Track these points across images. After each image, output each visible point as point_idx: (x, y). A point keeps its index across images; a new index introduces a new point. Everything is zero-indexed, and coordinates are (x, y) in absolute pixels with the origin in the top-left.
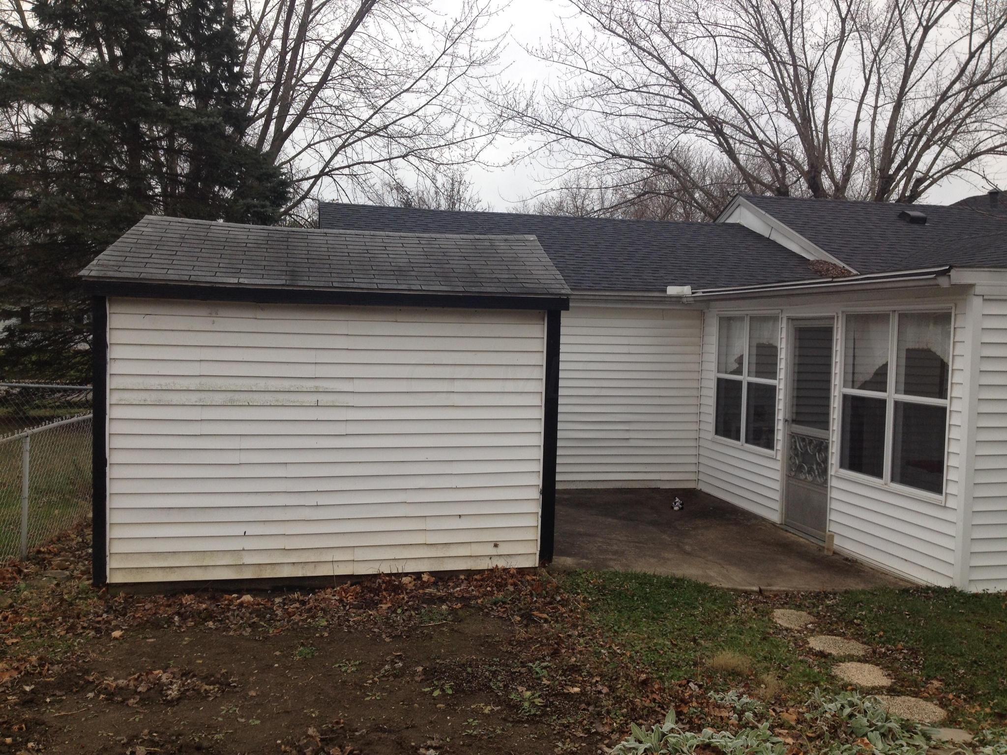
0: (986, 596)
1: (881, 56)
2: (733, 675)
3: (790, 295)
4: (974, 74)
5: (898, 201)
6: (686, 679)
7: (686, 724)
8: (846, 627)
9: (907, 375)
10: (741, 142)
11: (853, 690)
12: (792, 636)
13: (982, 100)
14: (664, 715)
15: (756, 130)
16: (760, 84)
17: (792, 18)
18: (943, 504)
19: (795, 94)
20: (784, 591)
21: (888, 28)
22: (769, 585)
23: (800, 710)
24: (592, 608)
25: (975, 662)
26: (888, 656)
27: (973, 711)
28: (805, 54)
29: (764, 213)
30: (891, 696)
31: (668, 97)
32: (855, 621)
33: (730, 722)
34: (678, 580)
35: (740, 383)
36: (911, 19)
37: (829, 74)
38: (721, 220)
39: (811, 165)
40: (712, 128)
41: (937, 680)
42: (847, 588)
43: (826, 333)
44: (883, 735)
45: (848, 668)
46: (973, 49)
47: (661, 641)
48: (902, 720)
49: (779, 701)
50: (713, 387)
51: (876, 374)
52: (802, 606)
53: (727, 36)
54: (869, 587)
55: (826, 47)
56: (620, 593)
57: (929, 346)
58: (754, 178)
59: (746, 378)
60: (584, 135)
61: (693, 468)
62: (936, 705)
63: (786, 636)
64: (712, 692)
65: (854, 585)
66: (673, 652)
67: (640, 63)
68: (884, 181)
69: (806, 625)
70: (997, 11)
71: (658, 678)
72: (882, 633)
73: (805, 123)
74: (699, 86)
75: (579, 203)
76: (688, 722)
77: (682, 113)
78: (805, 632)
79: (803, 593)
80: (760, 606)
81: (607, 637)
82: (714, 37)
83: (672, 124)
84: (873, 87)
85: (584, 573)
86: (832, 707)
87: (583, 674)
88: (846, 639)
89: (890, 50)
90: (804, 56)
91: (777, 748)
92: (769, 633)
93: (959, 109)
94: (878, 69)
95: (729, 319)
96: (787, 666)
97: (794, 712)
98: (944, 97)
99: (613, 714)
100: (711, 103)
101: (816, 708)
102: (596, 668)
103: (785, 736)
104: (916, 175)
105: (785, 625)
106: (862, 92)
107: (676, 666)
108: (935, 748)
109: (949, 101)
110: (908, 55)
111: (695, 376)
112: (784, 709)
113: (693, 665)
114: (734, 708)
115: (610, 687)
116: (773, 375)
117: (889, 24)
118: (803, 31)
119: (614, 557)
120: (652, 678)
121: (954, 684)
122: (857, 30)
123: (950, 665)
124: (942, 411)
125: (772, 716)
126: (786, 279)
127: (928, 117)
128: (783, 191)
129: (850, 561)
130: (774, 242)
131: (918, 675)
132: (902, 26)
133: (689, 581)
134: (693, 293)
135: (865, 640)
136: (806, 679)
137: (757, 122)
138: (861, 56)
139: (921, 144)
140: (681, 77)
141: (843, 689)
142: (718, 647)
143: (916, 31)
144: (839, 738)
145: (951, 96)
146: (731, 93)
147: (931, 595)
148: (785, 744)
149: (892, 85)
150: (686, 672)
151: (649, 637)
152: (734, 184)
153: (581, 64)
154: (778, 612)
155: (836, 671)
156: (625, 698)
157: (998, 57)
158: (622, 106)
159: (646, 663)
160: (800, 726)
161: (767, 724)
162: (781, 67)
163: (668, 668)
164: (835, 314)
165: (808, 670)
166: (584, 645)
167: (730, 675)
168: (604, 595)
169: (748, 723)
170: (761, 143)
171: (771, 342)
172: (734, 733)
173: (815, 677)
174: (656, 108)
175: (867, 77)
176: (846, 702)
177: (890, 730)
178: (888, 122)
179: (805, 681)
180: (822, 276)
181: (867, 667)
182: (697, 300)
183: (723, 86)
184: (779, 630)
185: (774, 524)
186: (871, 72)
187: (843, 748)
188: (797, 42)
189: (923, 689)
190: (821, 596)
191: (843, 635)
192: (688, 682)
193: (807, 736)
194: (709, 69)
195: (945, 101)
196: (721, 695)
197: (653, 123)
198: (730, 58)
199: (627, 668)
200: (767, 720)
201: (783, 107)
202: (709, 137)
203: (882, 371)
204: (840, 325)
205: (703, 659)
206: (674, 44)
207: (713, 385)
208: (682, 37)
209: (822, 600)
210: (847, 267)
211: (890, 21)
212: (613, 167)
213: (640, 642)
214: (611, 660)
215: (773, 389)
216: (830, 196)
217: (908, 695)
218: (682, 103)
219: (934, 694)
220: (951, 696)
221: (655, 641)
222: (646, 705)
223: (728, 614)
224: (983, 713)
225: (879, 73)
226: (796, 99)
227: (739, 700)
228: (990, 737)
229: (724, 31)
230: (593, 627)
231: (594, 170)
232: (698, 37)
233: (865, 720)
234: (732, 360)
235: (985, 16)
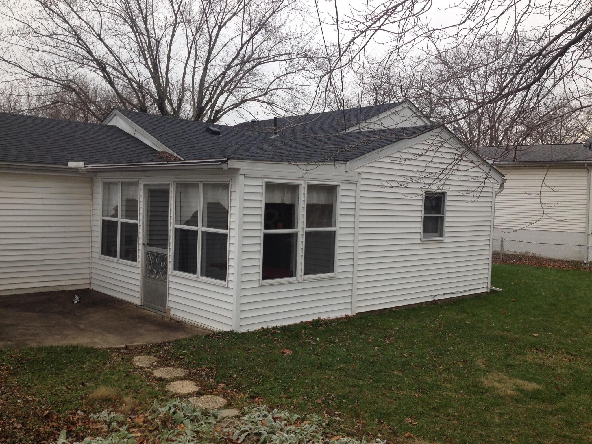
0: (248, 333)
1: (197, 39)
2: (106, 401)
3: (144, 170)
4: (244, 56)
5: (207, 121)
6: (75, 409)
7: (74, 437)
8: (175, 361)
9: (208, 217)
10: (118, 77)
11: (177, 397)
12: (144, 371)
13: (248, 71)
14: (59, 435)
15: (127, 71)
16: (129, 44)
17: (146, 8)
18: (227, 286)
19: (149, 53)
20: (141, 345)
21: (200, 23)
22: (131, 343)
23: (146, 415)
24: (13, 374)
25: (242, 370)
26: (197, 374)
27: (240, 397)
28: (154, 30)
29: (130, 121)
30: (198, 396)
31: (70, 44)
32: (180, 357)
33: (103, 430)
34: (74, 347)
35: (116, 223)
36: (212, 21)
37: (169, 45)
38: (105, 123)
39: (159, 96)
40: (99, 67)
41: (223, 383)
42: (177, 338)
43: (165, 193)
44: (192, 421)
45: (175, 385)
46: (243, 43)
47: (60, 388)
48: (203, 410)
49: (134, 412)
50: (99, 225)
51: (192, 216)
52: (151, 353)
53: (107, 12)
54: (190, 336)
55: (166, 28)
56: (34, 361)
57: (219, 201)
58: (126, 100)
59: (119, 220)
60: (12, 59)
61: (88, 276)
62: (221, 397)
63: (140, 371)
64: (92, 414)
65: (181, 336)
66: (68, 393)
67: (51, 20)
68: (199, 110)
69: (153, 363)
70: (255, 24)
71: (57, 412)
72: (194, 362)
73: (155, 71)
74: (91, 40)
75: (12, 104)
76: (75, 436)
77: (80, 55)
78: (152, 368)
79: (151, 345)
80: (126, 356)
81: (23, 391)
82: (99, 11)
83: (74, 60)
84: (193, 56)
85: (8, 351)
86: (163, 410)
87: (3, 418)
88: (175, 368)
89: (201, 36)
90: (154, 32)
91: (130, 441)
92: (130, 372)
93: (237, 74)
94: (196, 46)
95: (109, 184)
96: (139, 390)
97: (142, 417)
98: (229, 67)
99: (24, 440)
100: (98, 51)
101: (155, 412)
102: (13, 413)
103: (136, 433)
104: (216, 108)
105: (141, 365)
106: (187, 57)
107: (69, 402)
108: (219, 422)
109: (232, 69)
110: (210, 41)
111: (89, 218)
112: (136, 416)
113: (81, 399)
114: (105, 421)
115: (23, 424)
116: (136, 217)
117: (201, 22)
118: (153, 17)
119: (31, 338)
120: (53, 412)
121: (231, 384)
122: (184, 22)
123: (229, 374)
124: (226, 236)
125: (129, 422)
126: (142, 161)
127: (221, 77)
128: (143, 109)
129: (179, 322)
130: (137, 139)
131: (213, 382)
132: (207, 24)
133: (82, 347)
134: (85, 167)
135: (185, 367)
136: (150, 396)
137: (127, 67)
138: (186, 37)
139: (218, 91)
140: (78, 32)
141: (171, 397)
142: (98, 385)
143: (214, 27)
144: (167, 427)
145: (233, 67)
146: (110, 46)
147: (221, 336)
148: (136, 437)
149: (203, 56)
150: (76, 405)
151: (52, 386)
152: (115, 102)
153: (10, 13)
154: (136, 358)
155: (169, 388)
156: (33, 429)
157: (256, 49)
158: (39, 45)
159: (49, 403)
160: (145, 425)
161: (125, 427)
162: (141, 36)
163: (64, 404)
164: (170, 182)
165: (151, 390)
166: (5, 399)
167: (104, 402)
168: (22, 363)
169: (113, 429)
170: (130, 80)
171: (135, 198)
172: (104, 436)
173: (156, 393)
174: (63, 49)
175: (189, 49)
176: (172, 405)
177: (196, 417)
178: (201, 77)
179: (150, 397)
180: (164, 161)
181: (186, 382)
182: (89, 171)
183: (106, 42)
184: (136, 369)
185: (136, 306)
186: (191, 47)
187: (169, 432)
188: (150, 23)
189: (215, 390)
190: (161, 345)
191: (173, 366)
192: (77, 410)
193: (149, 430)
194: (97, 31)
195: (230, 69)
196: (98, 415)
197: (61, 58)
198: (110, 26)
199: (36, 408)
200: (126, 425)
201: (142, 59)
202: (97, 72)
203: (195, 216)
204: (172, 189)
205: (87, 394)
206: (74, 11)
207: (100, 224)
208: (79, 8)
209: (163, 347)
210: (178, 156)
211: (201, 20)
212: (34, 83)
213: (46, 390)
214: (24, 405)
215: (136, 226)
216: (170, 115)
217: (207, 394)
218: (80, 49)
219: (220, 391)
220: (229, 391)
221: (56, 388)
222: (47, 430)
223: (105, 364)
224: (244, 397)
225: (196, 48)
226: (150, 56)
227: (109, 416)
228: (247, 410)
229: (106, 9)
230: (13, 386)
231: (21, 83)
232: (90, 10)
233: (182, 413)
234: (111, 208)
235: (249, 25)
